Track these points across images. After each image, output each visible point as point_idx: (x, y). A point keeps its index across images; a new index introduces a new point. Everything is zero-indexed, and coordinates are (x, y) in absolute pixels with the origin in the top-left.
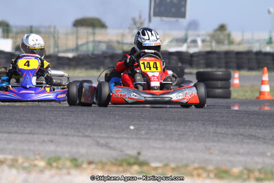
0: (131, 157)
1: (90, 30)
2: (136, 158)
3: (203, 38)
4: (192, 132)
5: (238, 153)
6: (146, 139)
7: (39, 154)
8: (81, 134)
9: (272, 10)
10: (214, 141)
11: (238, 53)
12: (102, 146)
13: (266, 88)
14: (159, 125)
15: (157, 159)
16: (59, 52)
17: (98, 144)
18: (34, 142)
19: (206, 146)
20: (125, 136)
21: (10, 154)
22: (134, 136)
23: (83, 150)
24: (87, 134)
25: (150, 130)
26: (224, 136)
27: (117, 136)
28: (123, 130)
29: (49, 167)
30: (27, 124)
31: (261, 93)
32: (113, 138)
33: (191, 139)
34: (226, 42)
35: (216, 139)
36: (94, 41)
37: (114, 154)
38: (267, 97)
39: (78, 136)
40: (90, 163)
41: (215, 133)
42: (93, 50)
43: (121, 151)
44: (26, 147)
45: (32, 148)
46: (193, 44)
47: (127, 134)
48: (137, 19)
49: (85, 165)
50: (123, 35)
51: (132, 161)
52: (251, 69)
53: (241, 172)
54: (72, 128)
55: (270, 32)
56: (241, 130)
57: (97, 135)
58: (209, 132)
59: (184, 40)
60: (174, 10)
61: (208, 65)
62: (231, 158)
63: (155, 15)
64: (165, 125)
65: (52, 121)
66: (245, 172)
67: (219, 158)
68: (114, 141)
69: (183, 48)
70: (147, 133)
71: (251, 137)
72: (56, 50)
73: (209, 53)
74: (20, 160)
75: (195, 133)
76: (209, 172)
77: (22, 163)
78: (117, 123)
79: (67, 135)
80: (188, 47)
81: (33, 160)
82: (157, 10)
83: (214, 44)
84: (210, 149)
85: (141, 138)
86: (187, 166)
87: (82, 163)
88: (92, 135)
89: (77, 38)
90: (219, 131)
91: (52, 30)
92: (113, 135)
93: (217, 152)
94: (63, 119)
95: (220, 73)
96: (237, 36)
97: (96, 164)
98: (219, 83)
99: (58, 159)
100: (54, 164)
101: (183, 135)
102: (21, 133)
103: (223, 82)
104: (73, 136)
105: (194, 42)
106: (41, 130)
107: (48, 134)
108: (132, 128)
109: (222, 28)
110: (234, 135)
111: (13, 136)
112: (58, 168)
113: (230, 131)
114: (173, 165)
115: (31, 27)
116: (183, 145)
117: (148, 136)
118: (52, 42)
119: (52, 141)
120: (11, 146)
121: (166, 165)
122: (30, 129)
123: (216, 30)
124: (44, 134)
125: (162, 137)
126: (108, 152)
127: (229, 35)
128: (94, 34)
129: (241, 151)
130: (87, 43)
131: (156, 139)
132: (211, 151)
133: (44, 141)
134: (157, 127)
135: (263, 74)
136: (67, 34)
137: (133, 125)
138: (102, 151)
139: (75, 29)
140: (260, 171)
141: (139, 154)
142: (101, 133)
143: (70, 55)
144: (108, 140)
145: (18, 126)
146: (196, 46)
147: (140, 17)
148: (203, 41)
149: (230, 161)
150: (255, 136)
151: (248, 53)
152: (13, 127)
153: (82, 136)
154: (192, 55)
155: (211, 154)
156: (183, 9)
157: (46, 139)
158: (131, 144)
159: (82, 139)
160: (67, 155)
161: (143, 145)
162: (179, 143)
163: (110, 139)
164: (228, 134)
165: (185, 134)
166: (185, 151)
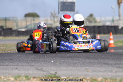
0: (52, 74)
1: (32, 18)
2: (55, 75)
4: (79, 62)
5: (100, 71)
6: (59, 66)
7: (11, 75)
8: (29, 65)
9: (113, 7)
11: (99, 27)
12: (39, 70)
13: (112, 42)
14: (64, 60)
15: (64, 75)
17: (37, 69)
18: (8, 69)
19: (86, 69)
20: (49, 65)
22: (53, 65)
23: (31, 72)
24: (32, 65)
25: (60, 62)
26: (94, 64)
27: (46, 65)
28: (48, 63)
29: (15, 80)
30: (5, 61)
31: (110, 44)
32: (44, 66)
33: (79, 66)
34: (93, 22)
35: (90, 65)
36: (34, 24)
37: (45, 73)
38: (112, 46)
39: (28, 66)
40: (34, 78)
41: (90, 62)
43: (48, 72)
44: (5, 72)
45: (8, 72)
47: (50, 64)
48: (53, 13)
49: (32, 79)
50: (47, 20)
51: (53, 76)
52: (105, 33)
53: (102, 80)
54: (25, 62)
55: (113, 17)
56: (101, 61)
57: (37, 65)
58: (87, 62)
60: (69, 8)
62: (97, 74)
64: (67, 60)
65: (16, 60)
66: (104, 79)
67: (92, 74)
68: (45, 67)
70: (59, 64)
71: (106, 64)
72: (17, 28)
74: (3, 78)
75: (81, 63)
76: (87, 80)
77: (4, 79)
78: (45, 59)
81: (8, 77)
82: (62, 8)
83: (88, 23)
84: (88, 70)
85: (57, 66)
86: (77, 77)
87: (31, 78)
88: (34, 65)
89: (26, 22)
90: (91, 62)
91: (15, 19)
92: (44, 65)
93: (91, 71)
94: (21, 59)
96: (98, 19)
97: (37, 78)
99: (20, 76)
100: (18, 79)
102: (3, 66)
104: (26, 66)
106: (11, 64)
107: (14, 66)
108: (52, 61)
109: (91, 15)
110: (98, 63)
112: (19, 80)
113: (96, 61)
115: (6, 18)
116: (75, 68)
117: (59, 65)
118: (15, 24)
119: (17, 69)
122: (7, 63)
123: (89, 17)
124: (12, 66)
125: (66, 65)
126: (41, 72)
127: (94, 19)
128: (34, 20)
129: (102, 70)
130: (31, 24)
131: (63, 66)
133: (13, 69)
134: (64, 61)
135: (110, 35)
136: (22, 21)
137: (53, 60)
138: (39, 72)
139: (25, 18)
140: (110, 79)
141: (56, 73)
142: (38, 64)
143: (24, 30)
144: (41, 67)
145: (1, 62)
147: (54, 12)
149: (97, 75)
150: (108, 64)
151: (103, 26)
153: (30, 66)
155: (88, 72)
156: (73, 8)
157: (14, 68)
158: (52, 69)
159: (30, 67)
160: (23, 75)
161: (57, 69)
162: (74, 67)
163: (43, 67)
164: (96, 63)
165: (76, 63)
166: (76, 71)
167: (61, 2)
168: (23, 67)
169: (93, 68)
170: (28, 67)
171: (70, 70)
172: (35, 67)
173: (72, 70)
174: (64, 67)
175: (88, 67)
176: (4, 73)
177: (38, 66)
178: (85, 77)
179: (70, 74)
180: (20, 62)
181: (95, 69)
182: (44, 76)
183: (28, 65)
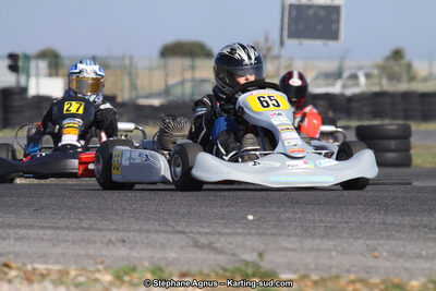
0: (247, 263)
1: (187, 62)
3: (368, 71)
4: (346, 222)
5: (419, 256)
6: (273, 235)
7: (102, 263)
8: (170, 229)
10: (381, 237)
11: (424, 96)
12: (202, 247)
14: (294, 213)
15: (290, 267)
16: (138, 97)
17: (196, 245)
18: (95, 242)
19: (368, 246)
20: (240, 230)
21: (57, 262)
22: (253, 231)
23: (172, 255)
24: (179, 228)
25: (281, 220)
26: (398, 228)
27: (228, 231)
28: (236, 222)
29: (118, 283)
30: (84, 214)
32: (220, 233)
33: (345, 235)
34: (405, 78)
35: (384, 234)
36: (193, 80)
37: (222, 260)
39: (165, 232)
40: (183, 275)
41: (383, 223)
42: (192, 95)
43: (234, 255)
44: (82, 252)
45: (92, 252)
46: (351, 82)
47: (244, 228)
48: (262, 43)
51: (250, 271)
53: (424, 285)
54: (155, 220)
56: (425, 219)
57: (194, 230)
58: (374, 223)
59: (338, 75)
60: (319, 27)
61: (377, 114)
62: (408, 265)
63: (291, 36)
64: (303, 213)
65: (124, 209)
66: (430, 286)
67: (388, 264)
68: (223, 239)
69: (336, 89)
70: (275, 227)
72: (134, 93)
73: (377, 95)
74: (73, 273)
75: (352, 225)
76: (371, 287)
77: (76, 277)
78: (227, 210)
79: (148, 231)
80: (344, 86)
81: (93, 272)
82: (293, 28)
83: (384, 81)
84: (375, 250)
85: (264, 234)
86: (337, 277)
87: (171, 275)
88: (187, 230)
89: (167, 75)
90: (389, 221)
91: (127, 62)
92: (220, 230)
93: (385, 254)
94: (142, 205)
95: (395, 127)
96: (421, 68)
97: (193, 276)
98: (393, 144)
99: (134, 269)
100: (126, 278)
101: (331, 228)
102: (75, 229)
103: (398, 141)
104: (157, 231)
105: (354, 77)
106: (106, 223)
107: (117, 230)
108: (251, 217)
109: (397, 54)
110: (412, 227)
111: (62, 234)
112: (131, 284)
113: (407, 220)
114: (315, 277)
115: (94, 58)
116: (332, 243)
117: (275, 231)
118: (126, 82)
119: (124, 241)
120: (58, 250)
121: (304, 277)
122: (89, 222)
123: (388, 59)
124: (110, 230)
125: (298, 232)
126: (212, 256)
127: (409, 67)
128: (193, 68)
129: (424, 253)
130: (182, 83)
131: (289, 236)
132: (376, 254)
133: (110, 241)
134: (291, 215)
136: (151, 69)
137: (252, 214)
138: (202, 255)
139: (162, 61)
142: (203, 227)
143: (156, 102)
144: (212, 238)
145: (70, 218)
146: (358, 85)
147: (266, 40)
148: (368, 76)
149: (406, 269)
152: (62, 218)
153: (172, 233)
154: (350, 99)
155: (375, 257)
156: (334, 26)
157: (113, 238)
158: (248, 244)
159: (170, 236)
160: (146, 264)
161: (267, 244)
162: (325, 240)
163: (216, 237)
164: (404, 226)
165: (335, 227)
166: (334, 254)
167: (291, 6)
168: (147, 237)
169: (393, 242)
170: (162, 235)
171: (311, 250)
172: (188, 237)
173: (318, 250)
174: (292, 239)
175: (375, 242)
176: (78, 256)
177: (199, 233)
178: (363, 275)
179: (312, 266)
180: (138, 219)
181: (402, 249)
182: (221, 272)
183: (163, 228)
